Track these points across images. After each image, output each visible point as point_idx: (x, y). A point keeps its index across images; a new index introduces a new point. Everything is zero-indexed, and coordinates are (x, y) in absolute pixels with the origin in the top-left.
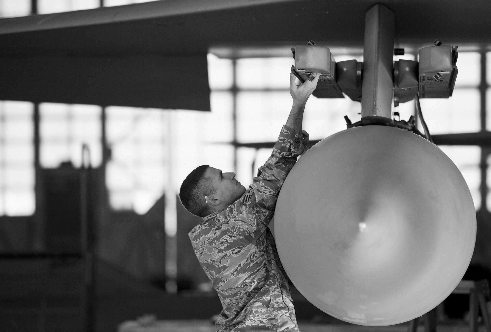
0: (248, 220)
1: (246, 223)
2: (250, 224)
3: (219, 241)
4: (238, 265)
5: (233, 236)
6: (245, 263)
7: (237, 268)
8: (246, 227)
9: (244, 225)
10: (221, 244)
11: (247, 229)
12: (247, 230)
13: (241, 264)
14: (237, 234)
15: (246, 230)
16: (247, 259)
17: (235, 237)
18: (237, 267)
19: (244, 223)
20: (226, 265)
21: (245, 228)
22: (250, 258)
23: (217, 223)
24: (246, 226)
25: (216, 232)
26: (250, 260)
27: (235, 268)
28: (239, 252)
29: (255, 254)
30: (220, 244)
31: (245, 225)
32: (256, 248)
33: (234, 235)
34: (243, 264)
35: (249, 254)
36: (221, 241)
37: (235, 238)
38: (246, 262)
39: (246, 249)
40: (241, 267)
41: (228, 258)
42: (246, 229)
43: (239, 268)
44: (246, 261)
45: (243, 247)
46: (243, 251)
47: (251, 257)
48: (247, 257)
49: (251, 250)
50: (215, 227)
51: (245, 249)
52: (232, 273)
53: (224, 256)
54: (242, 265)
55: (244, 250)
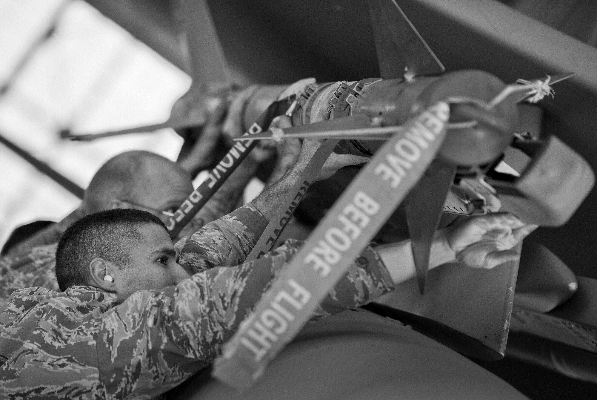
0: (128, 314)
1: (120, 318)
2: (125, 325)
3: (57, 325)
4: (37, 387)
5: (85, 331)
6: (53, 393)
7: (30, 392)
8: (113, 325)
9: (112, 319)
10: (54, 330)
11: (113, 330)
12: (111, 333)
13: (43, 389)
14: (93, 332)
15: (108, 330)
16: (65, 388)
17: (86, 335)
18: (31, 389)
19: (115, 316)
20: (17, 373)
21: (111, 326)
22: (70, 392)
23: (94, 298)
24: (116, 324)
25: (73, 311)
26: (66, 395)
27: (25, 389)
28: (63, 366)
29: (85, 393)
30: (52, 330)
31: (115, 320)
32: (97, 384)
33: (87, 331)
34: (47, 392)
35: (75, 382)
36: (61, 330)
37: (84, 337)
38: (56, 394)
39: (78, 371)
40: (38, 395)
41: (31, 360)
42: (110, 330)
43: (33, 394)
44: (59, 392)
45: (76, 363)
46: (71, 368)
47: (73, 390)
48: (68, 384)
49: (86, 378)
50: (82, 301)
51: (75, 368)
52: (13, 394)
53: (29, 350)
54: (43, 393)
55: (73, 367)
